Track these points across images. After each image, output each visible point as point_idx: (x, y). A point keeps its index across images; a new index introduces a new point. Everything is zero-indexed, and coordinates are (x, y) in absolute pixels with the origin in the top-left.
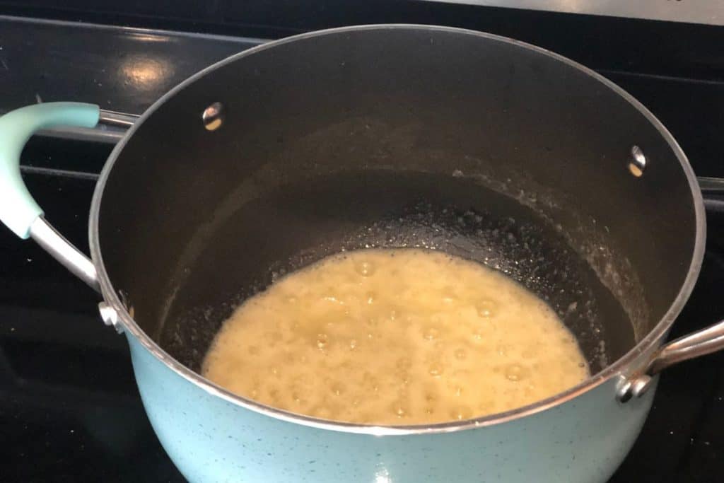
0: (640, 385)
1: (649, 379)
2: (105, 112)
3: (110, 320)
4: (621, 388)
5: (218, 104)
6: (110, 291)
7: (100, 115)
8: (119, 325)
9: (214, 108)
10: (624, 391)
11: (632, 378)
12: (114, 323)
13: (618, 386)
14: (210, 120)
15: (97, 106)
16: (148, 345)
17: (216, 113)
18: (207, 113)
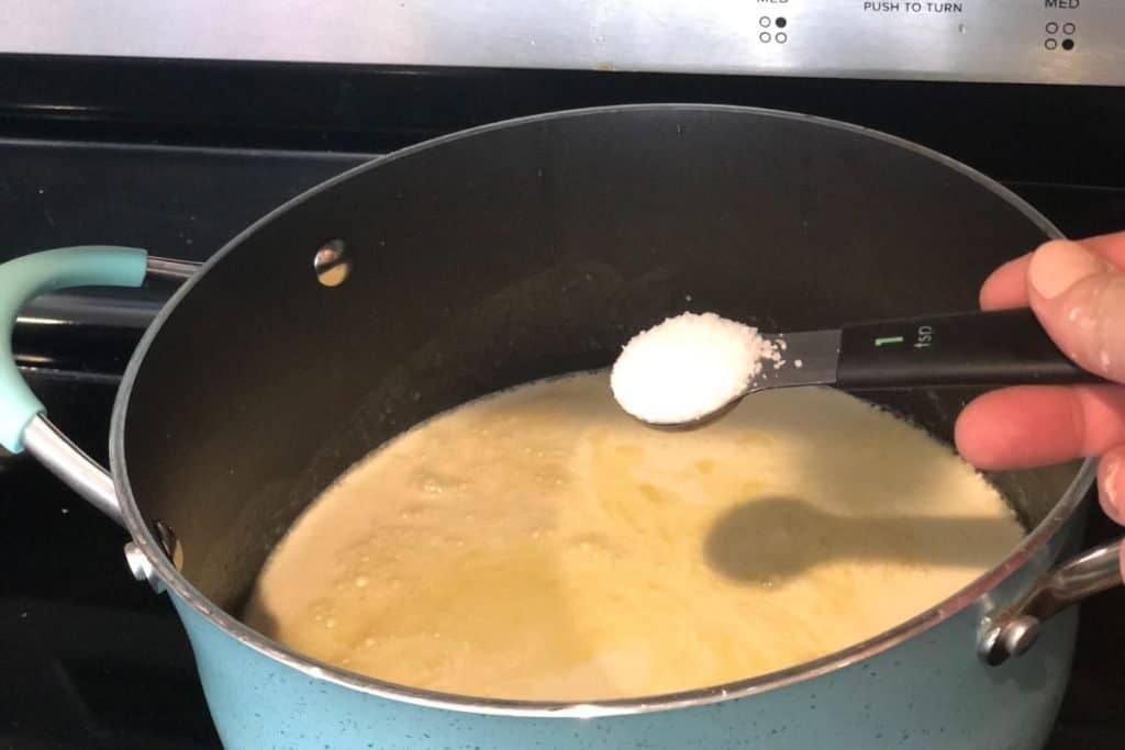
0: (1018, 632)
1: (1034, 621)
2: (156, 261)
3: (142, 572)
4: (984, 640)
5: (338, 244)
7: (149, 266)
8: (155, 578)
9: (333, 249)
10: (990, 642)
11: (1002, 619)
12: (148, 575)
13: (980, 634)
14: (326, 267)
15: (144, 251)
16: (185, 593)
17: (336, 257)
18: (321, 258)
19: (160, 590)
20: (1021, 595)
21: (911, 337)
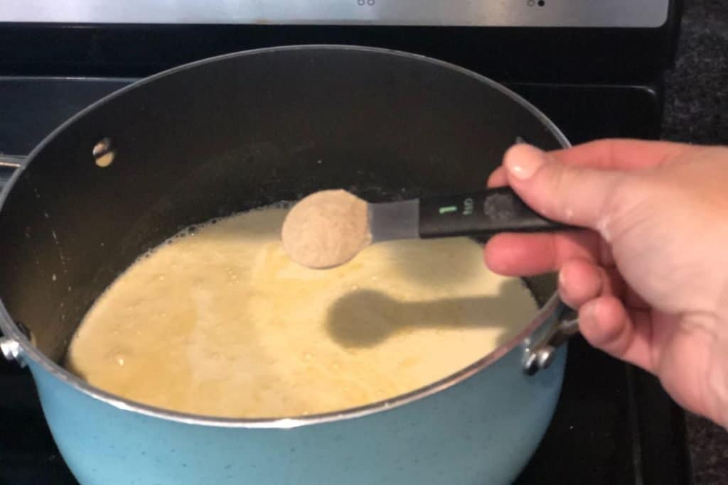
0: (545, 356)
1: (552, 349)
3: (11, 354)
4: (525, 363)
5: (106, 140)
6: (8, 322)
8: (20, 357)
9: (103, 143)
10: (529, 364)
11: (535, 349)
12: (15, 354)
13: (523, 359)
14: (100, 155)
17: (106, 148)
18: (97, 149)
19: (23, 365)
20: (545, 335)
21: (461, 208)
